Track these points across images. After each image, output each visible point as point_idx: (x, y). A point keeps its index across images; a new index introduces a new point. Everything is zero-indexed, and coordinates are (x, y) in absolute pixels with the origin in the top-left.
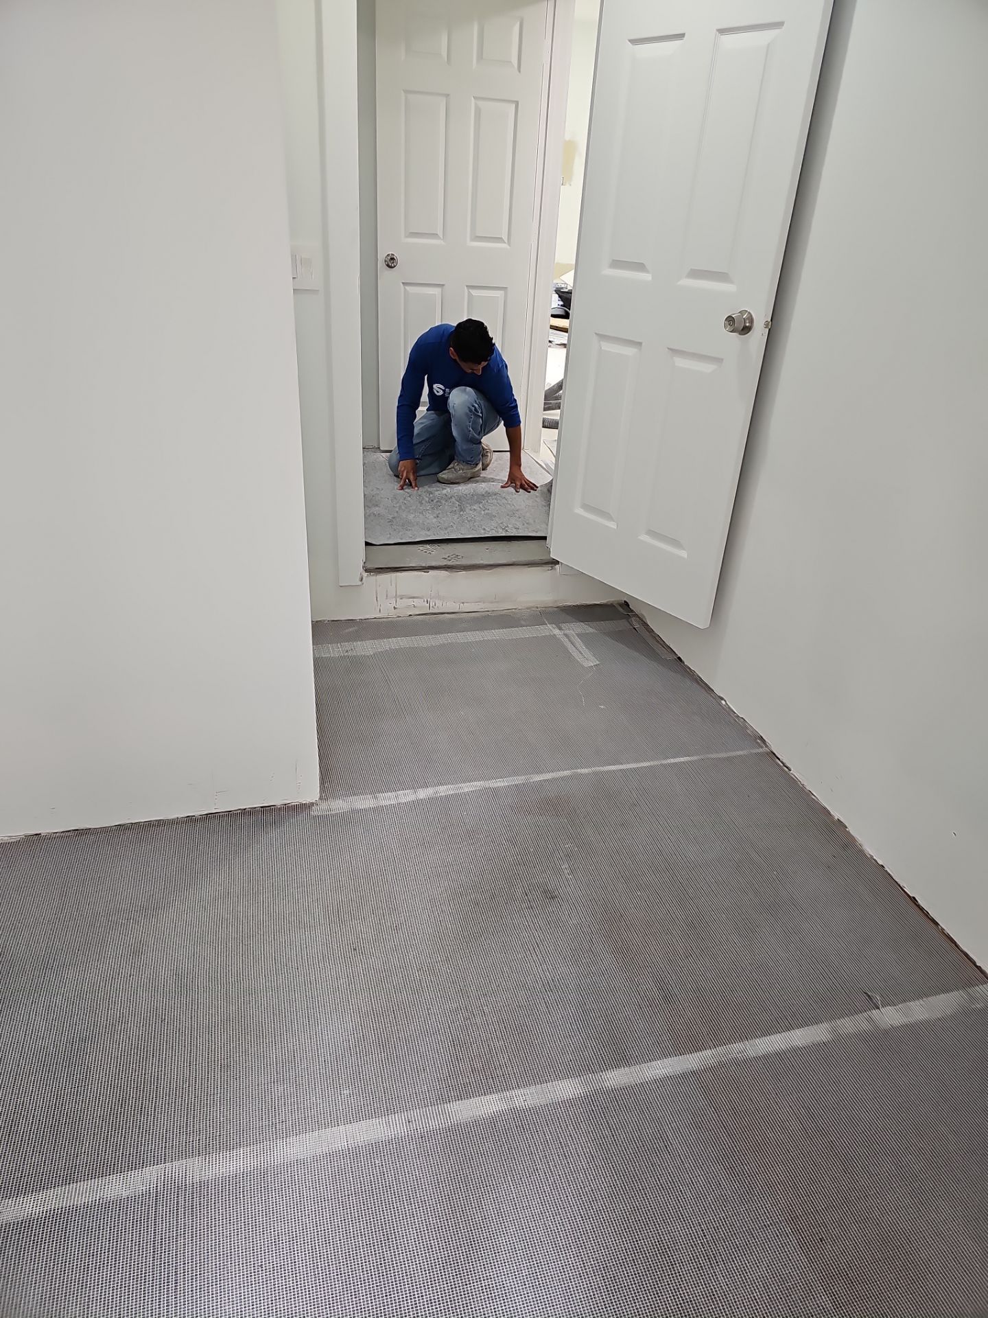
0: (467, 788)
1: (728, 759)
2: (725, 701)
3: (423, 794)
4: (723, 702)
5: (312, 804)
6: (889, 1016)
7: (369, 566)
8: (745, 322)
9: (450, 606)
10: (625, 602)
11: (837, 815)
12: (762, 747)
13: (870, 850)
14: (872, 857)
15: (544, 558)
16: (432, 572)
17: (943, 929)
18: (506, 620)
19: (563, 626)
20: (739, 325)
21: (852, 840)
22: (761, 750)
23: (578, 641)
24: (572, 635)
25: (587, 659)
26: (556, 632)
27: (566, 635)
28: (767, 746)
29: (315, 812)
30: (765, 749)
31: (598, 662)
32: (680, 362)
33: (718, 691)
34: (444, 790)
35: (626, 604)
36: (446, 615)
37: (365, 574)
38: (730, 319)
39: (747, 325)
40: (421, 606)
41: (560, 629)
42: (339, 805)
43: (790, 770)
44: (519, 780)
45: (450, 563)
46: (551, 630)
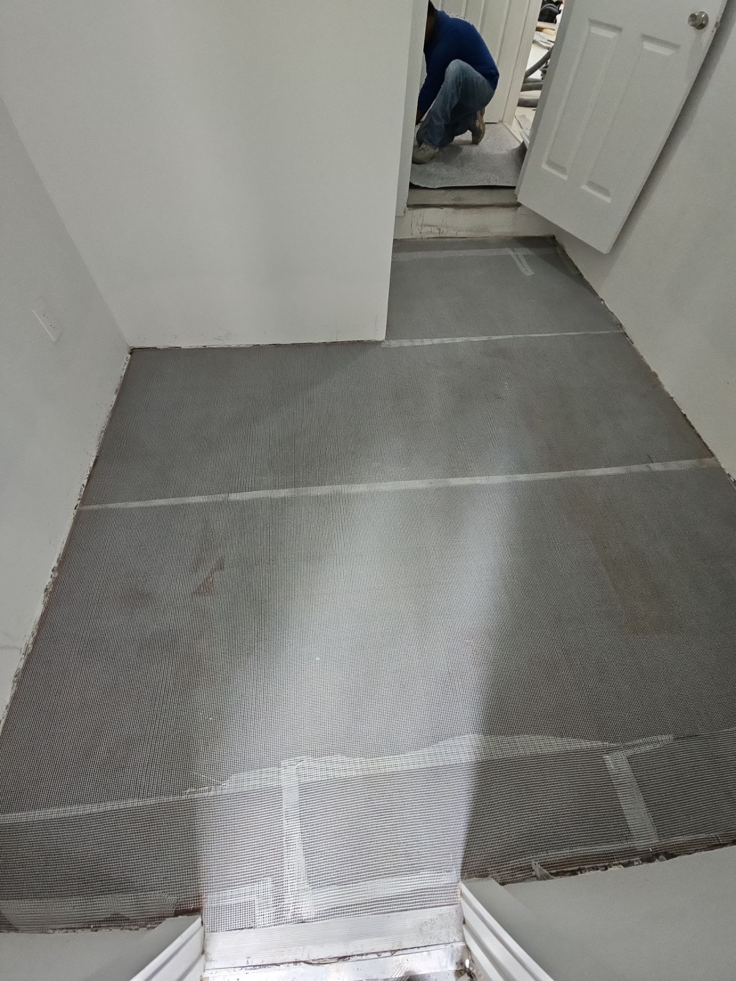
0: (458, 340)
1: (599, 335)
2: (604, 302)
3: (436, 341)
4: (602, 302)
5: (381, 342)
6: (657, 467)
7: (411, 203)
8: (703, 21)
9: (452, 233)
10: (554, 236)
11: (653, 369)
12: (619, 330)
13: (668, 388)
14: (668, 392)
15: (513, 201)
16: (445, 209)
17: (696, 431)
18: (482, 243)
19: (515, 249)
20: (698, 22)
21: (660, 383)
22: (618, 331)
23: (523, 260)
24: (519, 255)
25: (527, 271)
26: (511, 253)
27: (517, 256)
28: (622, 329)
29: (383, 345)
30: (621, 331)
31: (533, 273)
32: (648, 46)
33: (601, 296)
34: (446, 341)
35: (553, 238)
36: (449, 239)
37: (407, 209)
38: (693, 17)
39: (704, 22)
40: (435, 233)
41: (514, 251)
42: (394, 343)
43: (633, 344)
44: (485, 338)
45: (456, 203)
46: (508, 251)
